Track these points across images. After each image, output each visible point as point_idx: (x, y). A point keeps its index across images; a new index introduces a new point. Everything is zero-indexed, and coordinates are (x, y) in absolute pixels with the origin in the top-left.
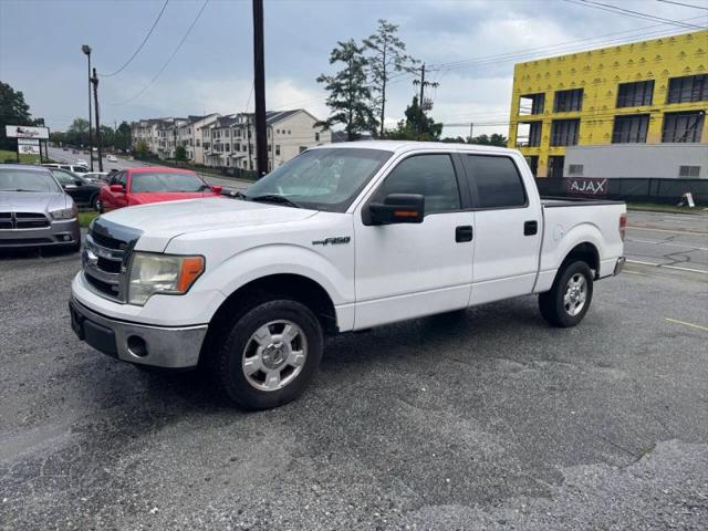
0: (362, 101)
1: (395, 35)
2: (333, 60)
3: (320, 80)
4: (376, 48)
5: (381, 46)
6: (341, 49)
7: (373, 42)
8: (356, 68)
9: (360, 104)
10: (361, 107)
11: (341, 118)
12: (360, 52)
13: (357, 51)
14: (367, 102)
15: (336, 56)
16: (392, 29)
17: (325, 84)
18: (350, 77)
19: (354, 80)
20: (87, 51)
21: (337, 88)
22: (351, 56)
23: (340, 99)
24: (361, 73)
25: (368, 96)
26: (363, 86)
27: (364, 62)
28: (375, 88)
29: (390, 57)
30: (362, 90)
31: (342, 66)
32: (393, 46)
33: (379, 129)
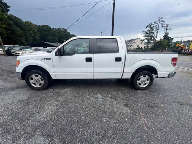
0: (152, 35)
1: (162, 20)
2: (146, 28)
3: (143, 32)
4: (157, 23)
5: (158, 23)
6: (148, 25)
7: (156, 22)
8: (152, 28)
9: (151, 36)
10: (152, 36)
11: (146, 39)
12: (153, 25)
13: (152, 25)
14: (153, 35)
15: (148, 26)
16: (162, 18)
17: (144, 32)
18: (150, 30)
19: (151, 31)
20: (101, 32)
21: (147, 33)
22: (151, 26)
23: (147, 35)
24: (152, 29)
25: (154, 34)
26: (153, 32)
27: (154, 27)
28: (155, 32)
29: (160, 25)
30: (152, 33)
31: (148, 28)
32: (162, 22)
33: (155, 40)
